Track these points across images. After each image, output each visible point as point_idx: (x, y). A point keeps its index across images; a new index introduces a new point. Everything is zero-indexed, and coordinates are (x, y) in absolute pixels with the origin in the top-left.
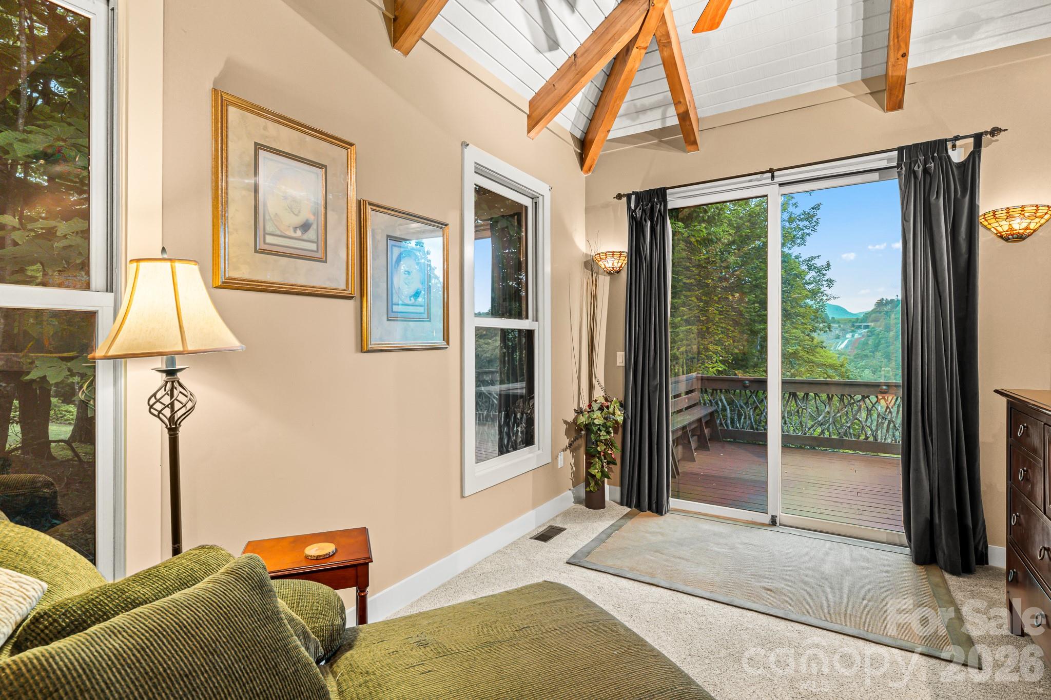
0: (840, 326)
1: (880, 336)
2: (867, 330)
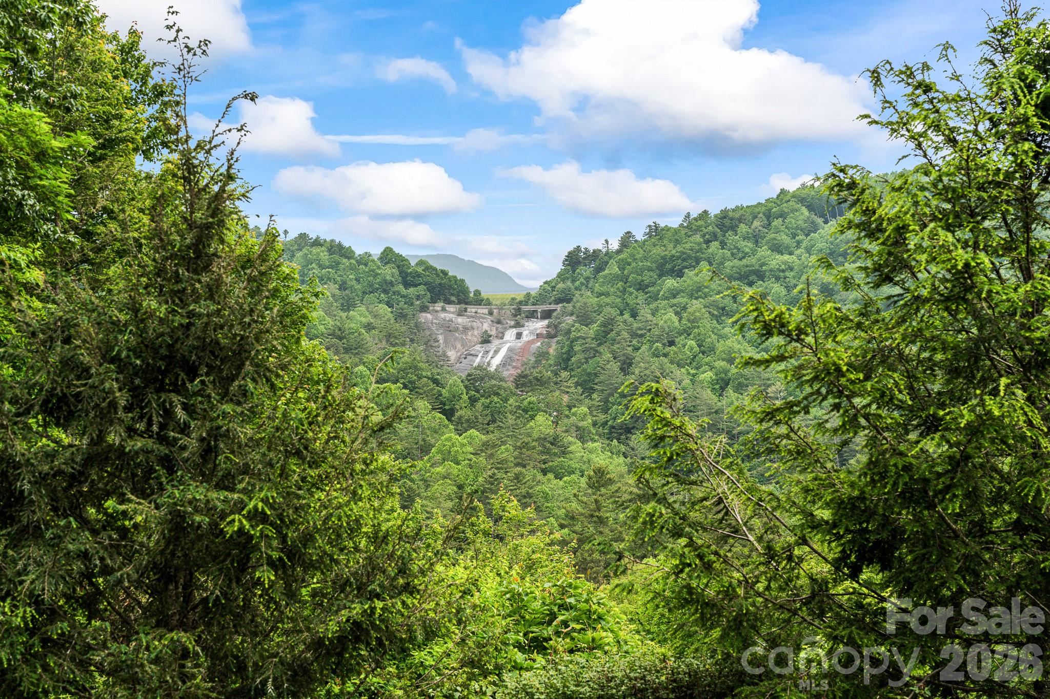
0: (491, 313)
1: (572, 336)
2: (546, 322)
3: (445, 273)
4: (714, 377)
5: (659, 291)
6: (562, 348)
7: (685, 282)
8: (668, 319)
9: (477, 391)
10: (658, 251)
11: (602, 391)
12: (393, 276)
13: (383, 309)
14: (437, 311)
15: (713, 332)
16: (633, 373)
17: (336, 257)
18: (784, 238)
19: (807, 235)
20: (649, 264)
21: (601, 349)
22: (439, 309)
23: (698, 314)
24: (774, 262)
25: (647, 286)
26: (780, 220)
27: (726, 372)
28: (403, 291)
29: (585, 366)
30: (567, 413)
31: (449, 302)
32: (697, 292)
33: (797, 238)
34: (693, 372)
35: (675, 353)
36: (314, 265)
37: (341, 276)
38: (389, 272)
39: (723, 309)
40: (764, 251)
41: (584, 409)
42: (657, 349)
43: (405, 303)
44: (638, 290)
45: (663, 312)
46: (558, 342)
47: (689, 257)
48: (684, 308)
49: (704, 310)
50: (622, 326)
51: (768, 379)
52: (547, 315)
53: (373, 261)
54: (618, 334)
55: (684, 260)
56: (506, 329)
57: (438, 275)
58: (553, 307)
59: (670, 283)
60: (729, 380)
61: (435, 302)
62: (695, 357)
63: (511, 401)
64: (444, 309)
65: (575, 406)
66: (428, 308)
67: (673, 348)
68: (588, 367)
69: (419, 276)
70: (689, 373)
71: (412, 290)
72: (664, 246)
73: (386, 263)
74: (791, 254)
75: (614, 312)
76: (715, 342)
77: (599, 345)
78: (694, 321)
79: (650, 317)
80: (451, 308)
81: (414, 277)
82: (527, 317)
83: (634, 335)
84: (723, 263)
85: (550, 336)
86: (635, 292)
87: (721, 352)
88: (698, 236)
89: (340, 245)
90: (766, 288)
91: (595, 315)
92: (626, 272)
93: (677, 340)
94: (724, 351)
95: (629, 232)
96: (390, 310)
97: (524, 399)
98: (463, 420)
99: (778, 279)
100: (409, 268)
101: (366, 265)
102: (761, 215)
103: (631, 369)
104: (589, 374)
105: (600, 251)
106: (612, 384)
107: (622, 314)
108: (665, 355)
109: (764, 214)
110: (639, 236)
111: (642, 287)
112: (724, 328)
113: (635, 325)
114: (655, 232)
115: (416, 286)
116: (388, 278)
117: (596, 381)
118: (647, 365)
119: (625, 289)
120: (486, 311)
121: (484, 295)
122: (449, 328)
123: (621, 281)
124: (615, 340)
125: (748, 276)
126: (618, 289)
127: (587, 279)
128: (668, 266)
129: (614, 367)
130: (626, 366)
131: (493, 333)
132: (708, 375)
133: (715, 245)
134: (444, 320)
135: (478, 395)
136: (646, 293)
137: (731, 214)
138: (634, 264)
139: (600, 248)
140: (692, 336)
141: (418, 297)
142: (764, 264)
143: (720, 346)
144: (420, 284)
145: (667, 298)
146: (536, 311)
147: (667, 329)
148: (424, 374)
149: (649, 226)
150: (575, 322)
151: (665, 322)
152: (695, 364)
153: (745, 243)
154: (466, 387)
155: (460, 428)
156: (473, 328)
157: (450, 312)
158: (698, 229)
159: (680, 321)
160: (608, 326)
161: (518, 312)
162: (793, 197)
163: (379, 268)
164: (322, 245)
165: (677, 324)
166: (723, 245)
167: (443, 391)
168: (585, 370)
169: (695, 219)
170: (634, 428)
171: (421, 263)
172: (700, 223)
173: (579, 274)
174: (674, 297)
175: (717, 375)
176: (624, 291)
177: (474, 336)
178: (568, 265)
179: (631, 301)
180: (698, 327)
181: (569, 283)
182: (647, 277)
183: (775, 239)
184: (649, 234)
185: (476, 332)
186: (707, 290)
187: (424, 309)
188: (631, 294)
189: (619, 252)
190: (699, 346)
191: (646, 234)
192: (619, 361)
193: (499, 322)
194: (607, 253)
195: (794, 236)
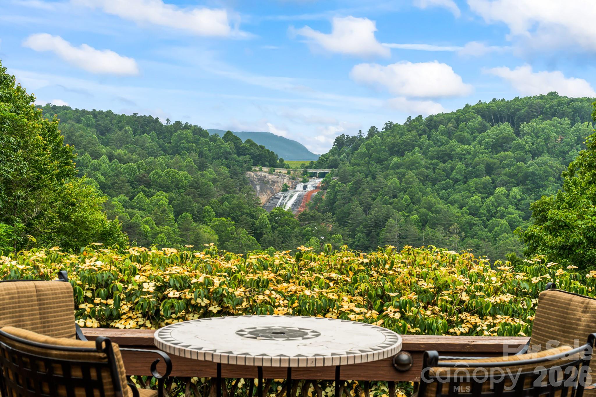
1: (336, 189)
3: (262, 148)
4: (419, 218)
5: (389, 164)
6: (330, 196)
7: (405, 159)
8: (394, 181)
9: (277, 223)
10: (390, 139)
11: (352, 224)
12: (231, 149)
13: (224, 169)
14: (257, 171)
15: (420, 191)
16: (371, 214)
17: (197, 136)
18: (466, 134)
19: (480, 133)
20: (384, 147)
21: (353, 198)
22: (258, 169)
23: (411, 179)
24: (459, 149)
25: (382, 161)
26: (464, 123)
27: (426, 215)
28: (237, 158)
29: (343, 208)
30: (329, 237)
31: (264, 166)
32: (412, 166)
33: (474, 134)
34: (407, 214)
35: (396, 203)
36: (184, 141)
37: (200, 148)
38: (229, 146)
39: (427, 176)
40: (453, 143)
41: (339, 236)
42: (386, 199)
43: (238, 166)
44: (377, 163)
45: (391, 177)
46: (328, 193)
47: (409, 144)
48: (404, 175)
49: (415, 177)
50: (366, 185)
51: (451, 221)
52: (322, 175)
53: (219, 139)
54: (363, 189)
55: (405, 146)
56: (297, 183)
57: (258, 149)
58: (326, 170)
59: (396, 159)
60: (428, 220)
61: (256, 166)
62: (408, 205)
63: (296, 229)
64: (261, 170)
65: (334, 234)
66: (251, 169)
67: (396, 199)
68: (345, 209)
69: (247, 149)
70: (404, 215)
71: (242, 158)
72: (394, 136)
73: (228, 141)
74: (470, 144)
75: (361, 176)
76: (421, 197)
77: (352, 195)
78: (409, 183)
79: (382, 180)
80: (265, 169)
81: (243, 150)
82: (311, 176)
83: (373, 190)
84: (428, 149)
85: (324, 188)
86: (375, 164)
87: (424, 203)
88: (415, 131)
89: (200, 129)
90: (453, 165)
91: (350, 177)
92: (370, 151)
93: (398, 195)
94: (425, 203)
95: (374, 127)
96: (228, 170)
97: (304, 229)
98: (267, 240)
99: (461, 159)
100: (241, 144)
101: (215, 141)
102: (453, 120)
103: (370, 212)
104: (345, 213)
105: (356, 137)
106: (358, 220)
107: (367, 177)
108: (391, 204)
109: (455, 119)
110: (380, 129)
111: (379, 161)
112: (426, 188)
113: (374, 185)
114: (390, 127)
115: (245, 155)
116: (228, 150)
117: (349, 217)
118: (379, 210)
119: (369, 162)
120: (286, 172)
121: (286, 162)
122: (263, 182)
123: (367, 157)
124: (361, 193)
125: (443, 157)
126: (365, 161)
127: (348, 154)
128: (396, 149)
129: (360, 209)
130: (367, 209)
131: (290, 185)
132: (415, 217)
133: (424, 137)
134: (261, 176)
135: (277, 225)
136: (382, 165)
137: (435, 118)
138: (375, 147)
139: (357, 136)
140: (407, 193)
141: (246, 162)
142: (453, 150)
143: (424, 200)
144: (247, 154)
145: (393, 169)
146: (316, 173)
147: (392, 188)
148: (245, 211)
149: (386, 123)
150: (338, 181)
151: (392, 184)
152: (408, 210)
153: (443, 137)
154: (270, 220)
155: (264, 245)
156: (278, 182)
157: (265, 172)
158: (415, 127)
159: (400, 183)
160: (358, 184)
161: (305, 173)
162: (473, 109)
163: (223, 144)
164: (189, 129)
165: (399, 185)
166: (429, 137)
167: (257, 222)
168: (343, 210)
169: (414, 121)
170: (370, 247)
171: (248, 141)
172: (416, 123)
173: (343, 151)
174: (398, 168)
175: (420, 217)
176: (369, 163)
177: (278, 187)
178: (336, 145)
179: (372, 169)
180: (411, 187)
181: (336, 156)
182: (383, 155)
183: (460, 135)
184: (386, 128)
185: (279, 184)
186: (418, 165)
187: (249, 169)
188: (373, 165)
189: (367, 138)
190: (411, 199)
191: (384, 128)
192: (363, 206)
193: (293, 178)
194: (360, 139)
195: (472, 133)
